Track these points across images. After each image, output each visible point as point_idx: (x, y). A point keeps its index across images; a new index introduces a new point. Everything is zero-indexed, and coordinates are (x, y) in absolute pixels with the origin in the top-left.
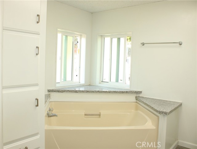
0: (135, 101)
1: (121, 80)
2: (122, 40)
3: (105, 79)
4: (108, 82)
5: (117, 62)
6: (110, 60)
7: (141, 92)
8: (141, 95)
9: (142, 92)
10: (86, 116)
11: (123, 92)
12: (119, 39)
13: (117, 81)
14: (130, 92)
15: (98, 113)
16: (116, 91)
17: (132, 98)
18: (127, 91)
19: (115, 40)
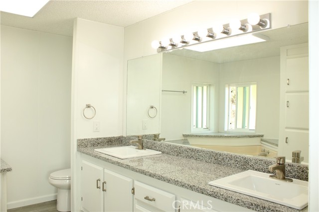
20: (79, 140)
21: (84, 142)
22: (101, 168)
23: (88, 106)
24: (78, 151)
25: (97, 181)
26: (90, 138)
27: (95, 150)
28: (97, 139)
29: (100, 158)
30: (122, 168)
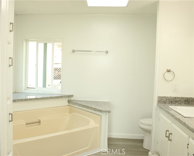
0: (68, 104)
1: (49, 85)
2: (49, 45)
3: (30, 85)
4: (35, 88)
5: (44, 67)
6: (36, 65)
7: (72, 96)
8: (72, 99)
9: (74, 96)
10: (27, 125)
11: (58, 97)
12: (45, 45)
13: (44, 86)
14: (64, 96)
15: (37, 121)
16: (52, 97)
17: (65, 102)
18: (61, 95)
19: (41, 45)
20: (159, 97)
21: (164, 99)
22: (170, 122)
23: (169, 71)
24: (158, 105)
25: (166, 131)
26: (169, 96)
27: (170, 106)
28: (175, 98)
29: (169, 113)
30: (181, 124)
